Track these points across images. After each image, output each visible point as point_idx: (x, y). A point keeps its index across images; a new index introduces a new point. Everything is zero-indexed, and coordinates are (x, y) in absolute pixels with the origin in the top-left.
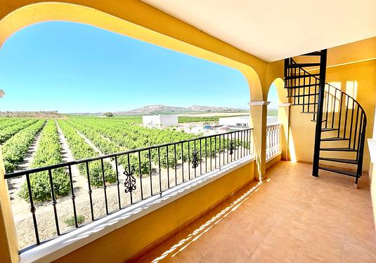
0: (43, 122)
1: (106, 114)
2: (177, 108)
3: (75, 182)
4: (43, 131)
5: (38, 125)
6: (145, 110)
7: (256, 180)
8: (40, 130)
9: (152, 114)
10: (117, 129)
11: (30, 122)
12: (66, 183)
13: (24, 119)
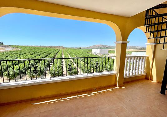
0: (59, 50)
1: (78, 48)
2: (109, 46)
3: (64, 72)
4: (58, 53)
5: (57, 51)
6: (94, 47)
7: (115, 85)
8: (57, 53)
9: (97, 49)
10: (81, 54)
11: (56, 50)
12: (61, 72)
13: (54, 49)
